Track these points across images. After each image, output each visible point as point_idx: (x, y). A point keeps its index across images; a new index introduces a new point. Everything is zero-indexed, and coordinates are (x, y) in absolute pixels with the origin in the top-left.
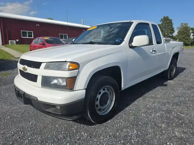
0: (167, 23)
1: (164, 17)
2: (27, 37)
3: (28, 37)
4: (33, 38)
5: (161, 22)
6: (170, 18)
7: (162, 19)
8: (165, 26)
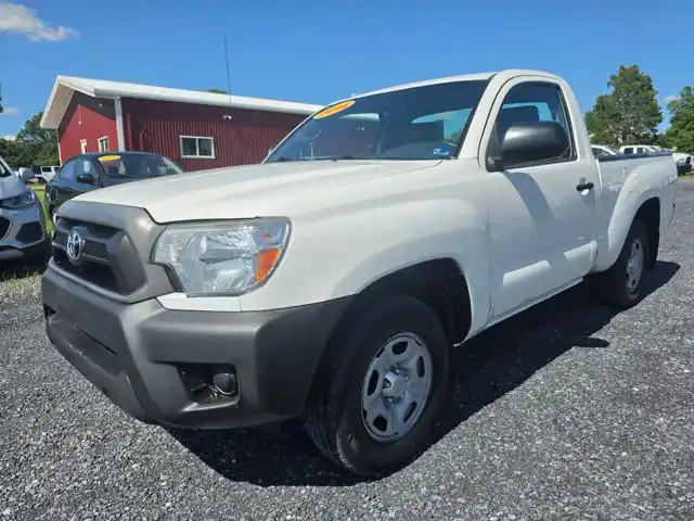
0: (633, 89)
1: (622, 68)
2: (195, 154)
3: (198, 156)
4: (213, 157)
5: (613, 89)
6: (644, 71)
7: (613, 78)
8: (627, 103)
